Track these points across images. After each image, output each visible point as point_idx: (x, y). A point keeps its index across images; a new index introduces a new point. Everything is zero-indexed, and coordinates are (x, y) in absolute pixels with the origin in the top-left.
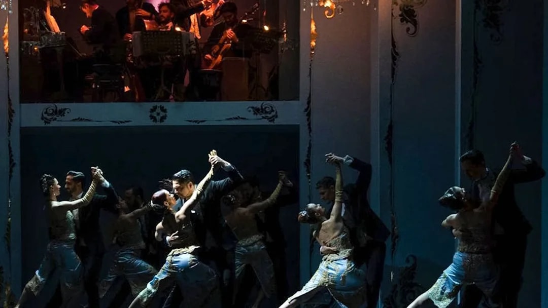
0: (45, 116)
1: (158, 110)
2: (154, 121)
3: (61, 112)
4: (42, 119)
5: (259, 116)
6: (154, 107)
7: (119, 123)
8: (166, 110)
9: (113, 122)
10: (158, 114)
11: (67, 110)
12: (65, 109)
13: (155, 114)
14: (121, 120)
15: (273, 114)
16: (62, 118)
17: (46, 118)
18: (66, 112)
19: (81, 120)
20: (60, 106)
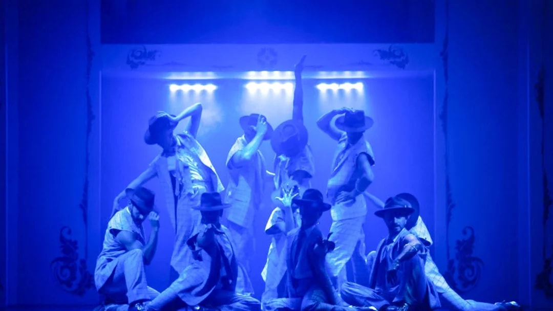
0: (132, 59)
1: (267, 53)
2: (261, 66)
3: (151, 56)
4: (128, 62)
5: (386, 61)
6: (262, 49)
7: (219, 69)
8: (276, 53)
10: (267, 58)
11: (159, 53)
12: (155, 51)
13: (263, 58)
14: (223, 65)
15: (403, 58)
16: (152, 62)
17: (133, 62)
18: (157, 54)
19: (175, 64)
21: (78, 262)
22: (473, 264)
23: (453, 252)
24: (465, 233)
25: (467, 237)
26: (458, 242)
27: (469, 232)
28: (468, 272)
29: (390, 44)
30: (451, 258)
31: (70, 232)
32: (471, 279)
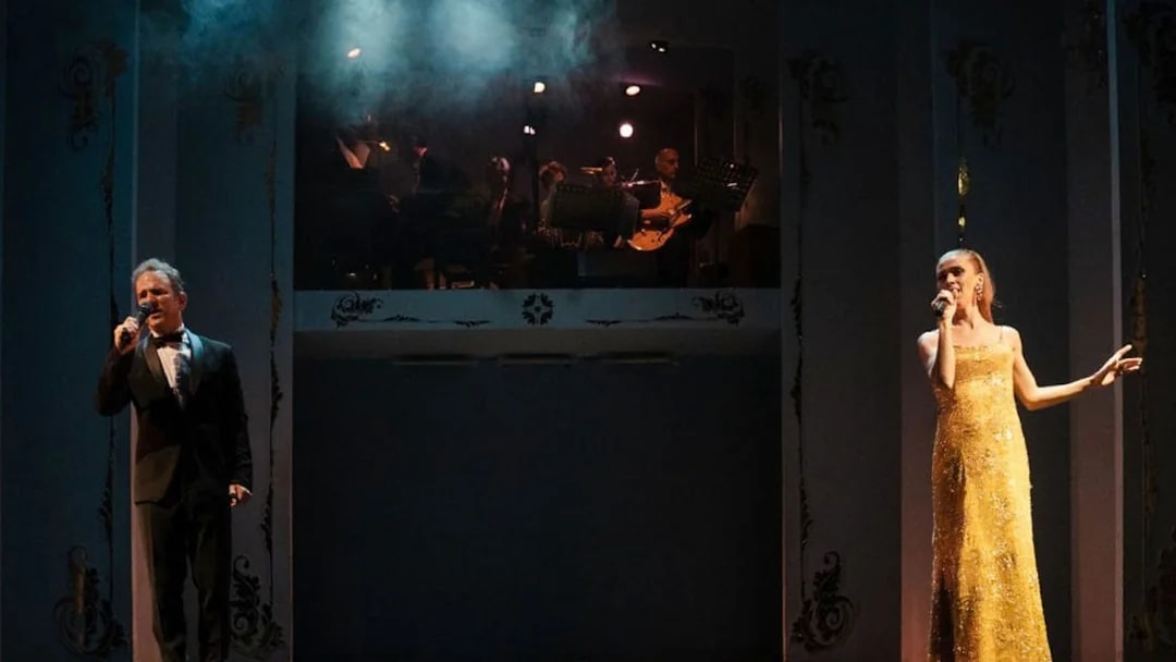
0: (339, 312)
1: (538, 302)
2: (530, 321)
3: (367, 307)
4: (333, 317)
5: (712, 314)
6: (530, 297)
7: (468, 325)
8: (551, 302)
9: (458, 323)
10: (538, 309)
11: (378, 303)
12: (374, 301)
13: (531, 309)
14: (474, 320)
15: (736, 309)
16: (369, 317)
17: (340, 317)
18: (375, 305)
19: (402, 319)
20: (365, 295)
21: (259, 609)
22: (838, 606)
23: (810, 590)
24: (827, 561)
25: (830, 567)
26: (818, 575)
27: (833, 559)
28: (831, 616)
29: (717, 289)
30: (807, 598)
31: (247, 565)
32: (835, 627)
